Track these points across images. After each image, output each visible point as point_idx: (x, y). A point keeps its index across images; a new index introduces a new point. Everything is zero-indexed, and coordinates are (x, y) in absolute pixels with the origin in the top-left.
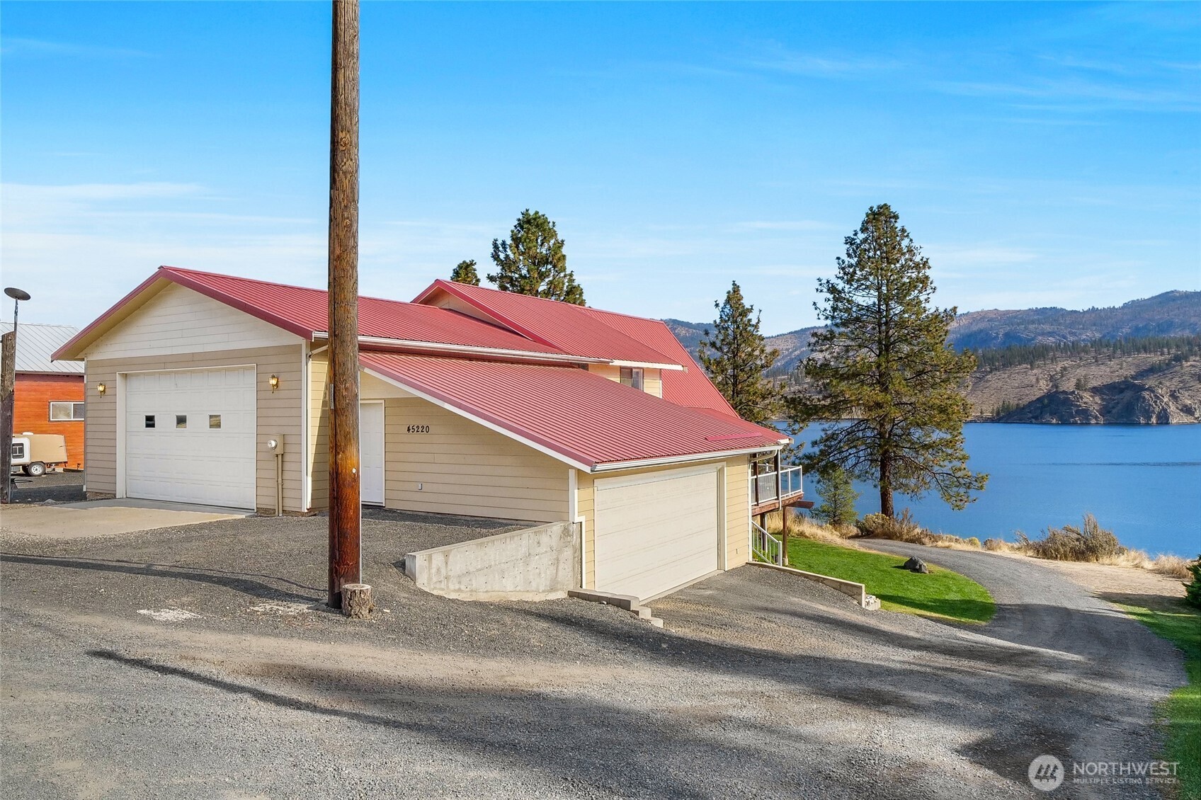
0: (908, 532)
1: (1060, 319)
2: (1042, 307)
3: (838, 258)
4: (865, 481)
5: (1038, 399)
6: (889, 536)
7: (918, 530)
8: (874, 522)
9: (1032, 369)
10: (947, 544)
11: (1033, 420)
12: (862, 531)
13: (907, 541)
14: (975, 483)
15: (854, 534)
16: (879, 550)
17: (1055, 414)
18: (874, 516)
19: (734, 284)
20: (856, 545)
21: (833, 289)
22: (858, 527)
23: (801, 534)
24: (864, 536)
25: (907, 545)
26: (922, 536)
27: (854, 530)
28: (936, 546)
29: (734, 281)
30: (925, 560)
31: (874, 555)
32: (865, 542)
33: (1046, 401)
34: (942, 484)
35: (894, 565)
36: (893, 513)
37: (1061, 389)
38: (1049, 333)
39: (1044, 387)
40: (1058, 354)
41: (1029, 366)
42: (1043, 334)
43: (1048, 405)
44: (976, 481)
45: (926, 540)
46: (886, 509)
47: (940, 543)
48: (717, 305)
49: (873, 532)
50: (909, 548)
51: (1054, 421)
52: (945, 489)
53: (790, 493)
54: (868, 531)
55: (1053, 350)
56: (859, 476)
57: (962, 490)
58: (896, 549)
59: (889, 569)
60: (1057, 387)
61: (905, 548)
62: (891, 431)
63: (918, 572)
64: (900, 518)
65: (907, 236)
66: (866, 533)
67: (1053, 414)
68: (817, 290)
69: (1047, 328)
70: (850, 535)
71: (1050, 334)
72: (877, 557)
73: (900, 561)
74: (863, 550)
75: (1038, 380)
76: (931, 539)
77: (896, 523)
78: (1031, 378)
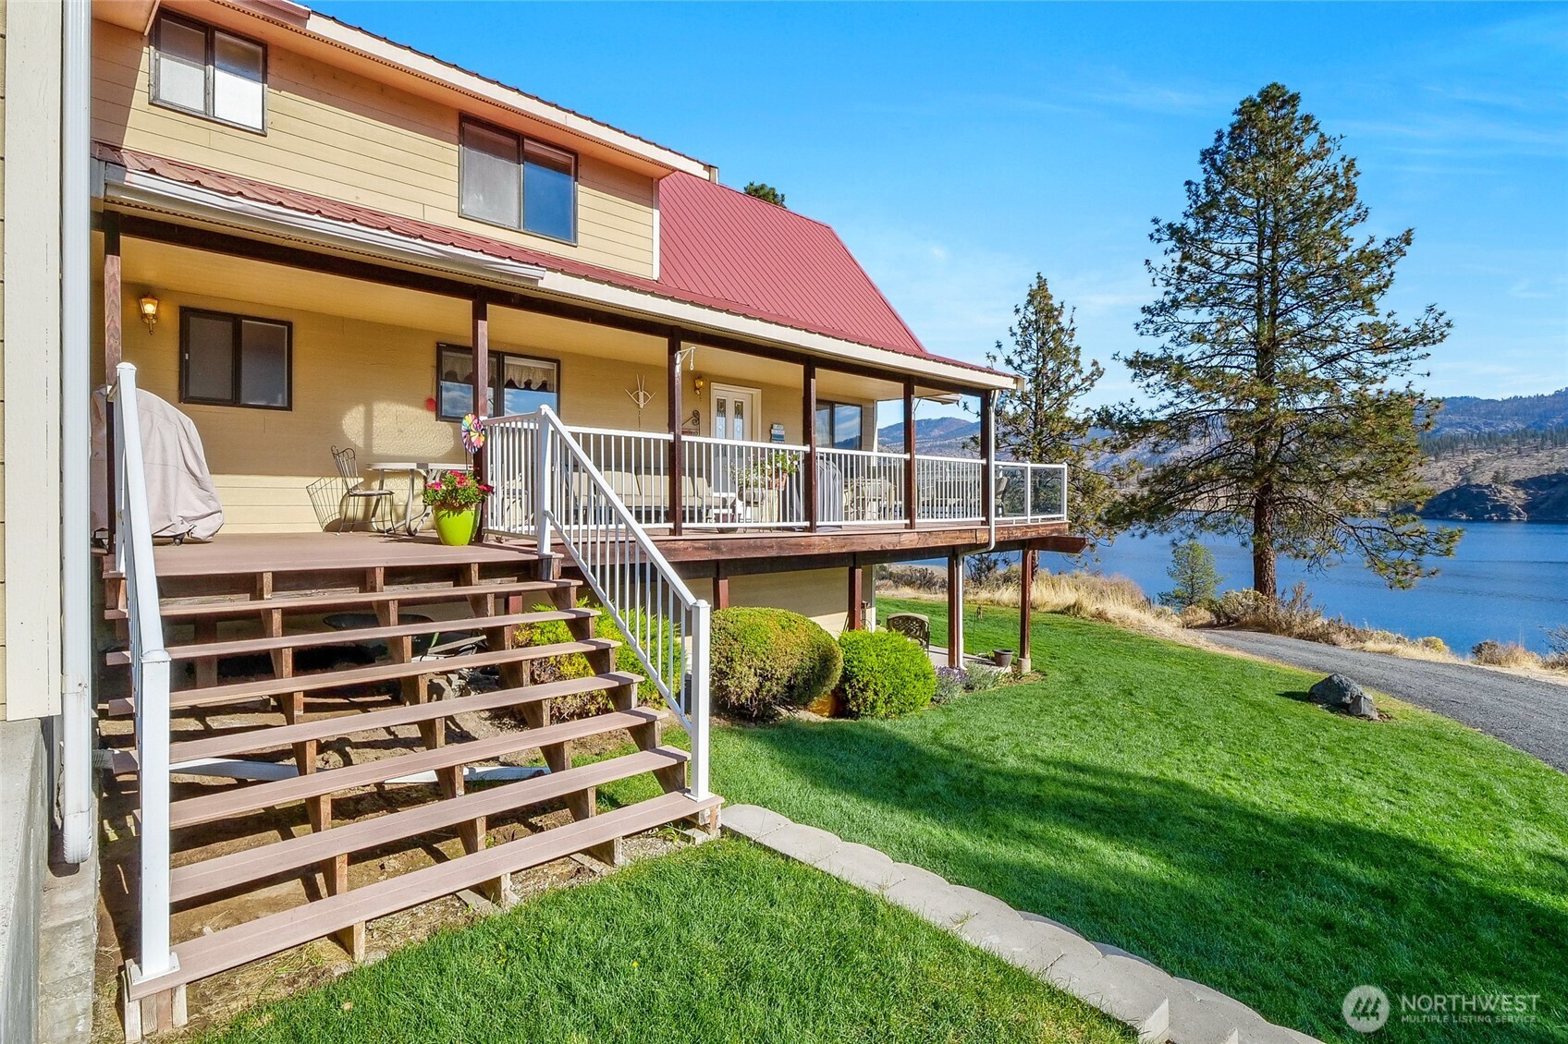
0: (1304, 622)
1: (1473, 408)
2: (1450, 396)
3: (1189, 183)
4: (1225, 533)
5: (1444, 493)
6: (1266, 626)
7: (1319, 622)
8: (1240, 604)
9: (1436, 461)
10: (1385, 646)
11: (1438, 516)
12: (1218, 617)
13: (1301, 636)
14: (1433, 545)
15: (1205, 622)
16: (1246, 650)
17: (1466, 509)
18: (1240, 593)
19: (1039, 277)
20: (1206, 642)
21: (1177, 233)
22: (1212, 611)
23: (1100, 615)
24: (1223, 625)
25: (1303, 643)
26: (1331, 630)
27: (1205, 615)
28: (1362, 650)
29: (1039, 274)
30: (1363, 683)
31: (1235, 661)
32: (1218, 633)
33: (1454, 495)
34: (1368, 544)
35: (1284, 689)
36: (1275, 591)
37: (1473, 483)
38: (1458, 423)
39: (1451, 480)
40: (1470, 445)
41: (1433, 459)
42: (1451, 425)
43: (1456, 500)
44: (1437, 541)
45: (1341, 638)
46: (1261, 583)
47: (1370, 645)
48: (1017, 311)
49: (1237, 620)
50: (1310, 651)
51: (1464, 517)
52: (1373, 555)
53: (1029, 517)
54: (1228, 618)
55: (1464, 442)
56: (1215, 527)
57: (1408, 557)
58: (1281, 650)
59: (1273, 701)
60: (1468, 480)
61: (1301, 649)
62: (1278, 453)
63: (1349, 713)
64: (1288, 598)
65: (1315, 129)
66: (1225, 620)
67: (1461, 509)
68: (1151, 236)
69: (1456, 418)
70: (1200, 622)
71: (1461, 425)
72: (1242, 668)
73: (1297, 679)
74: (1214, 649)
75: (1443, 473)
76: (1348, 636)
77: (1279, 606)
78: (1436, 470)
